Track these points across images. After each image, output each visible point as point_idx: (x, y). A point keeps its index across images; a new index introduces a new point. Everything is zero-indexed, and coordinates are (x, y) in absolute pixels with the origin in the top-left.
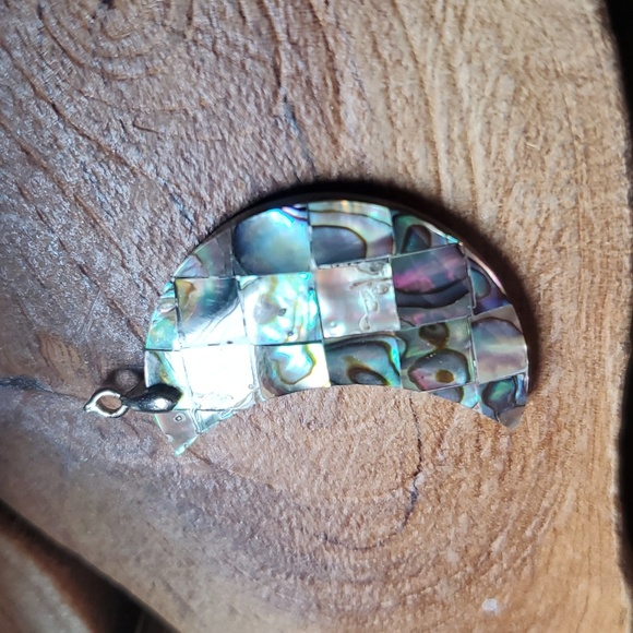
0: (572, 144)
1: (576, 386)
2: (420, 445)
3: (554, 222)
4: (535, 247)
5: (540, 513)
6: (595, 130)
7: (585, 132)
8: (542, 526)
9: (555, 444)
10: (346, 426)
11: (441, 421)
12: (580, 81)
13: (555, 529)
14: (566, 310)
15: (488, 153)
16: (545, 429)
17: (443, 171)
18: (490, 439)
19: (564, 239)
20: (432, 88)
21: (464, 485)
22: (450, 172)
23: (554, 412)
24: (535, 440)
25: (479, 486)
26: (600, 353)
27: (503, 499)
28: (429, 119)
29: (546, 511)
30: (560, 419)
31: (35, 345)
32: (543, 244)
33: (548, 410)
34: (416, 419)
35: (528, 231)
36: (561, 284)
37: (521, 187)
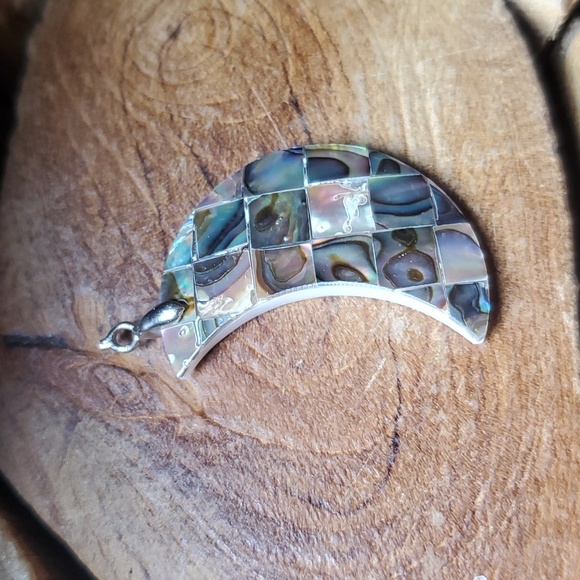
0: (503, 111)
1: (534, 317)
2: (399, 386)
3: (497, 168)
4: (485, 191)
5: (519, 460)
6: (519, 99)
7: (513, 101)
8: (523, 476)
9: (524, 378)
10: (331, 368)
11: (417, 357)
12: (504, 67)
13: (536, 480)
14: (517, 244)
15: (441, 121)
16: (513, 363)
17: (407, 135)
18: (463, 378)
19: (507, 183)
20: (397, 78)
21: (443, 427)
22: (415, 134)
23: (518, 343)
24: (505, 376)
25: (457, 429)
26: (551, 284)
27: (481, 443)
28: (396, 98)
29: (525, 456)
30: (525, 351)
31: (68, 302)
32: (490, 188)
33: (514, 342)
34: (395, 357)
35: (478, 178)
36: (509, 221)
37: (469, 144)
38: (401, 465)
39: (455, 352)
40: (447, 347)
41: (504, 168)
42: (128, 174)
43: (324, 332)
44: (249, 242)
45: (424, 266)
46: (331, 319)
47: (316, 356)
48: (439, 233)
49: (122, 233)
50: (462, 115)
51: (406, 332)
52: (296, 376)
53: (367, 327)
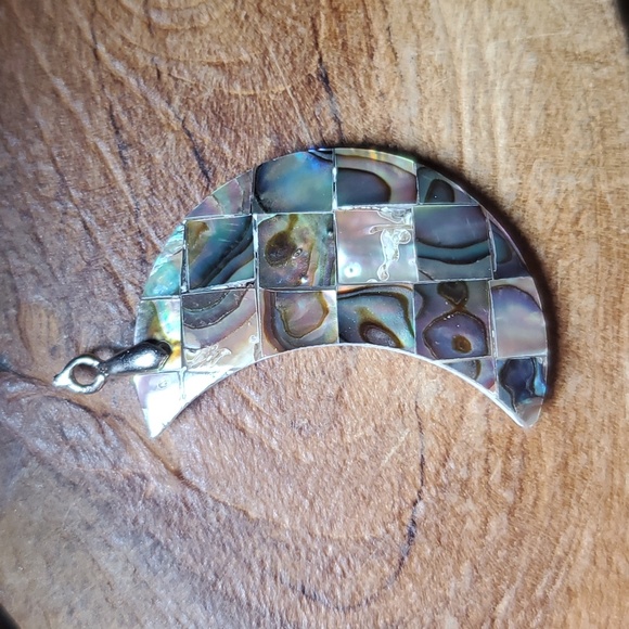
0: (588, 125)
1: (593, 396)
2: (422, 465)
3: (572, 201)
4: (553, 229)
5: (553, 565)
6: (610, 112)
7: (602, 113)
8: (554, 583)
9: (571, 470)
10: (342, 434)
11: (448, 432)
12: (597, 64)
13: (569, 589)
14: (584, 303)
15: (510, 128)
16: (561, 450)
17: (466, 142)
18: (500, 461)
19: (582, 223)
20: (460, 60)
21: (469, 520)
22: (474, 142)
23: (570, 427)
24: (550, 464)
25: (486, 523)
26: (618, 357)
27: (511, 542)
28: (456, 89)
29: (560, 561)
30: (577, 437)
31: (13, 311)
32: (561, 226)
33: (564, 424)
34: (421, 428)
35: (546, 211)
36: (578, 272)
37: (541, 164)
38: (415, 559)
39: (494, 430)
40: (485, 423)
41: (580, 202)
42: (96, 147)
43: (336, 387)
44: (256, 278)
45: (473, 333)
46: (347, 373)
47: (325, 416)
48: (495, 289)
49: (86, 227)
50: (537, 124)
51: (438, 398)
52: (299, 439)
53: (391, 387)
